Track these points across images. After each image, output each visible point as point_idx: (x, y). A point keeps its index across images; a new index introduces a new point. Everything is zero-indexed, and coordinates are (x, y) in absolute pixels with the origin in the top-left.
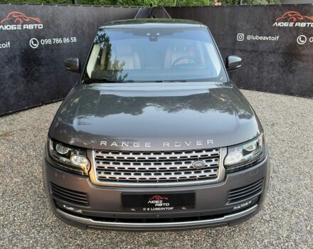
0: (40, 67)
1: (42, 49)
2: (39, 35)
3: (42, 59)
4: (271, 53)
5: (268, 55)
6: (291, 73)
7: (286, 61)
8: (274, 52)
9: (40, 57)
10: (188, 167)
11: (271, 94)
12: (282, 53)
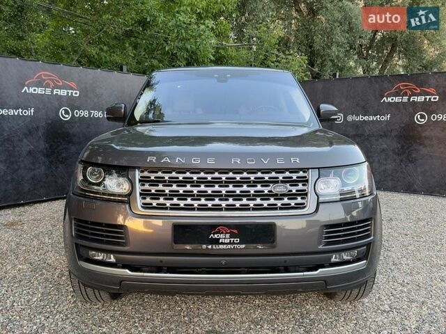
0: (70, 145)
1: (76, 123)
2: (73, 104)
3: (74, 136)
4: (381, 136)
5: (377, 140)
6: (411, 162)
7: (403, 147)
8: (386, 136)
9: (71, 132)
10: (266, 192)
11: (386, 193)
12: (395, 136)
